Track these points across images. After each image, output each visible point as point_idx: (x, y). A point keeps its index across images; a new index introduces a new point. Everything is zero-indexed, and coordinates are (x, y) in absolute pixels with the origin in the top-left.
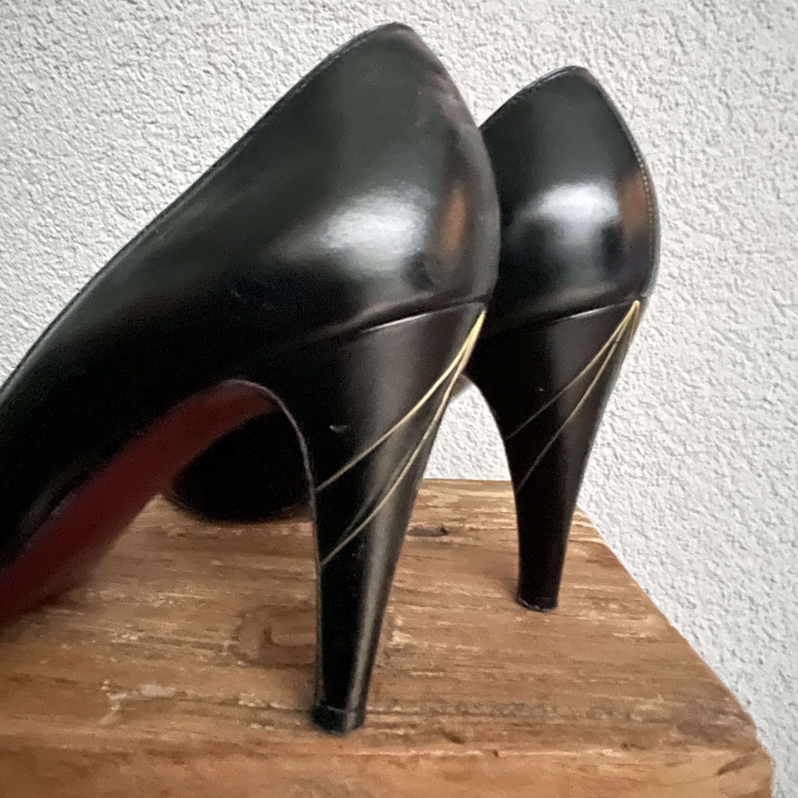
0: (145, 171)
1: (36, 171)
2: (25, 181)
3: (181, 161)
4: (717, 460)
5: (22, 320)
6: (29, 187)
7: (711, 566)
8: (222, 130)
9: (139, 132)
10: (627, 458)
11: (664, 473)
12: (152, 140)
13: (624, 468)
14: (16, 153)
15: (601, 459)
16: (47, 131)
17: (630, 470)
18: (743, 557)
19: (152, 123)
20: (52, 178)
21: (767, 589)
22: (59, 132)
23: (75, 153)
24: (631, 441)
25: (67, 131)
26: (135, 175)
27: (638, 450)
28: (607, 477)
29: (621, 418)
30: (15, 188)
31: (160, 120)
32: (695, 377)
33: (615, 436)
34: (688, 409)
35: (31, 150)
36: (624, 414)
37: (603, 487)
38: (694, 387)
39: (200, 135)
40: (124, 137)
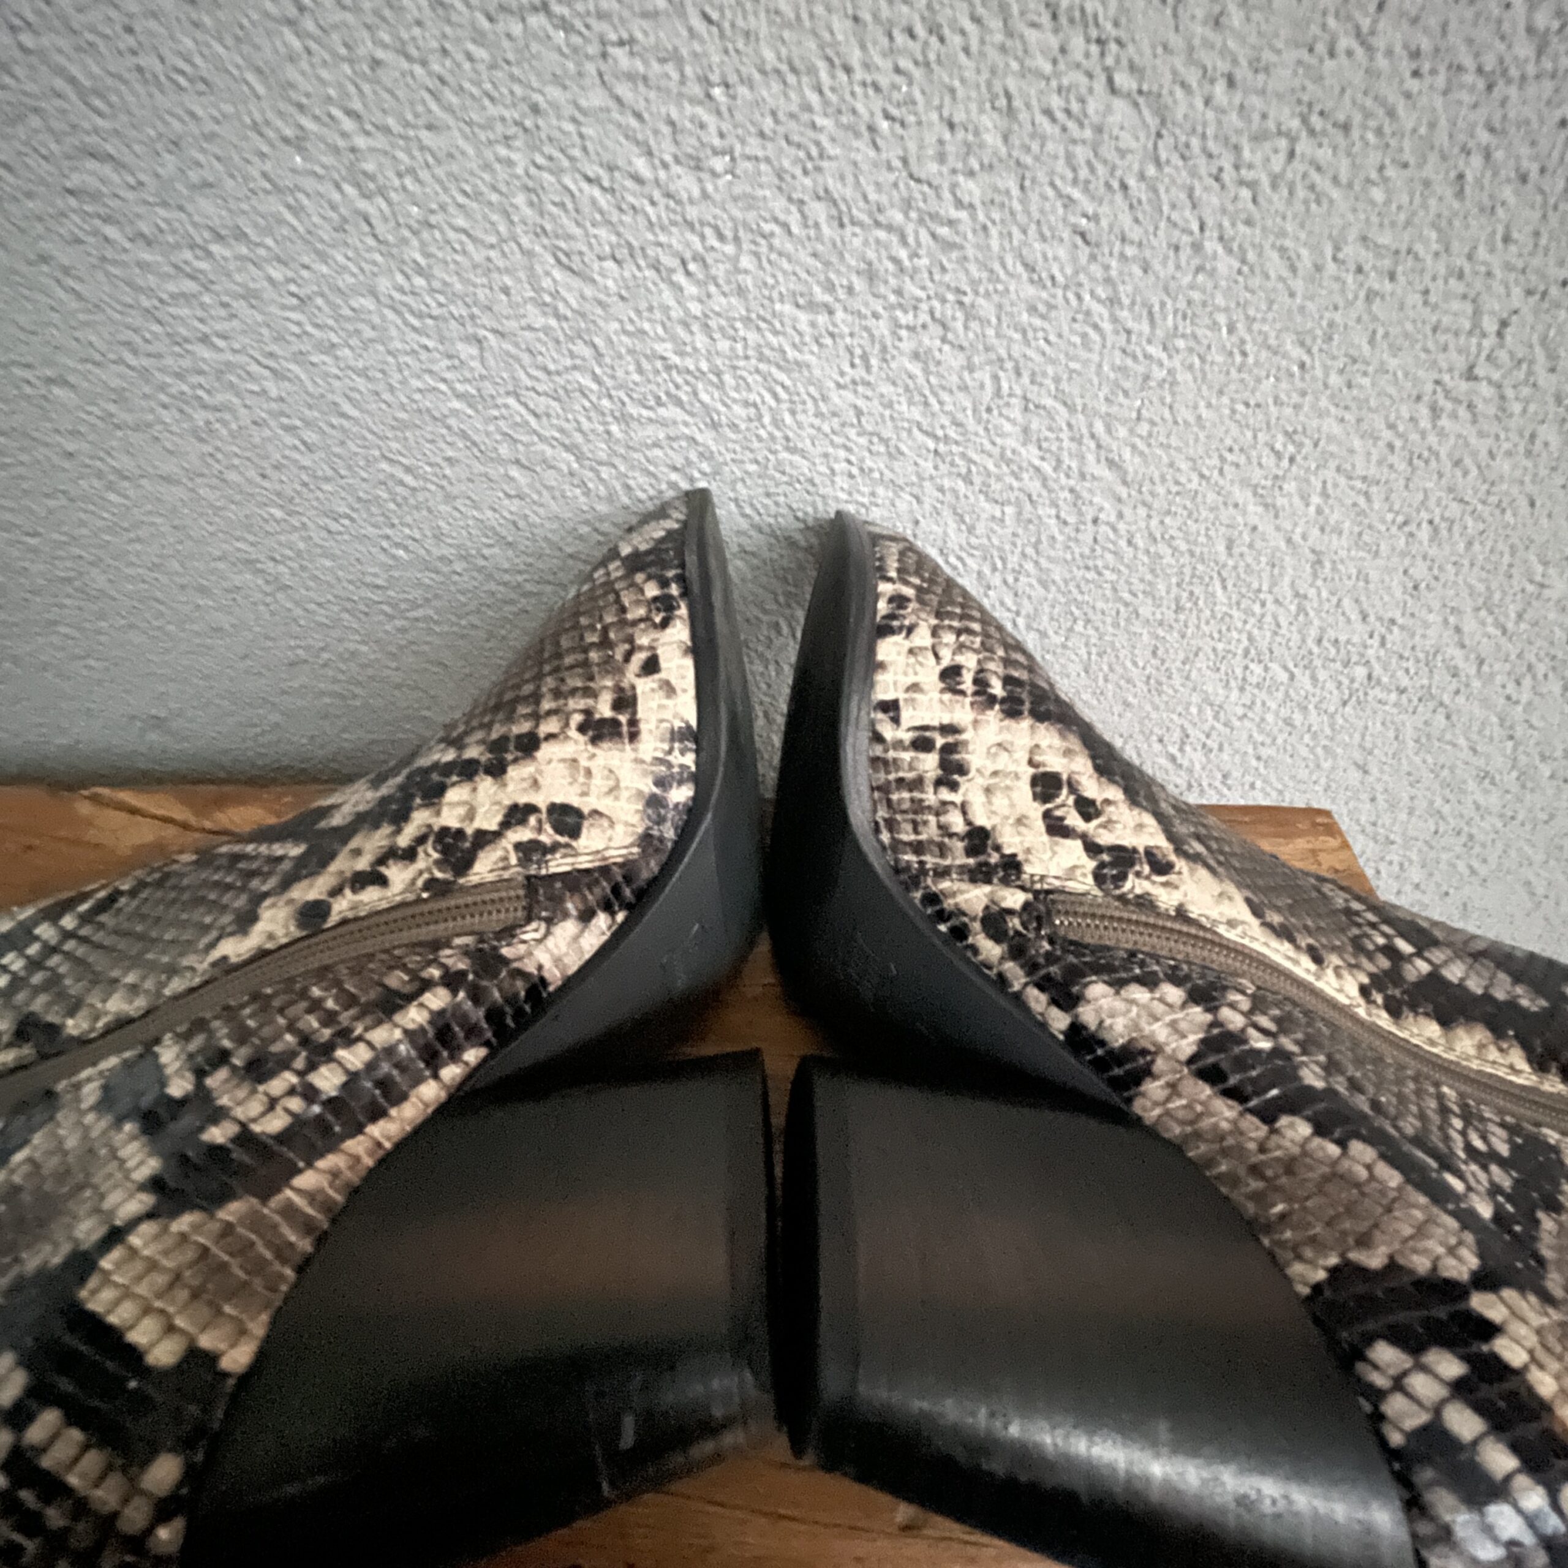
0: (611, 168)
1: (370, 167)
2: (349, 189)
3: (689, 144)
4: (1518, 683)
5: (400, 474)
6: (362, 205)
7: (1438, 802)
8: (784, 68)
9: (590, 68)
10: (1385, 680)
11: (1432, 697)
12: (623, 90)
13: (1377, 692)
14: (316, 118)
15: (1346, 682)
16: (376, 63)
17: (1382, 696)
18: (1486, 792)
19: (621, 43)
20: (408, 182)
21: (1499, 825)
22: (405, 65)
23: (451, 122)
24: (1401, 657)
25: (424, 63)
26: (589, 180)
27: (1407, 671)
28: (1345, 703)
29: (1402, 628)
30: (334, 207)
31: (639, 36)
32: (1551, 571)
33: (1382, 653)
34: (1513, 615)
35: (350, 113)
36: (1410, 622)
37: (1332, 716)
38: (1542, 586)
39: (733, 79)
40: (557, 80)
